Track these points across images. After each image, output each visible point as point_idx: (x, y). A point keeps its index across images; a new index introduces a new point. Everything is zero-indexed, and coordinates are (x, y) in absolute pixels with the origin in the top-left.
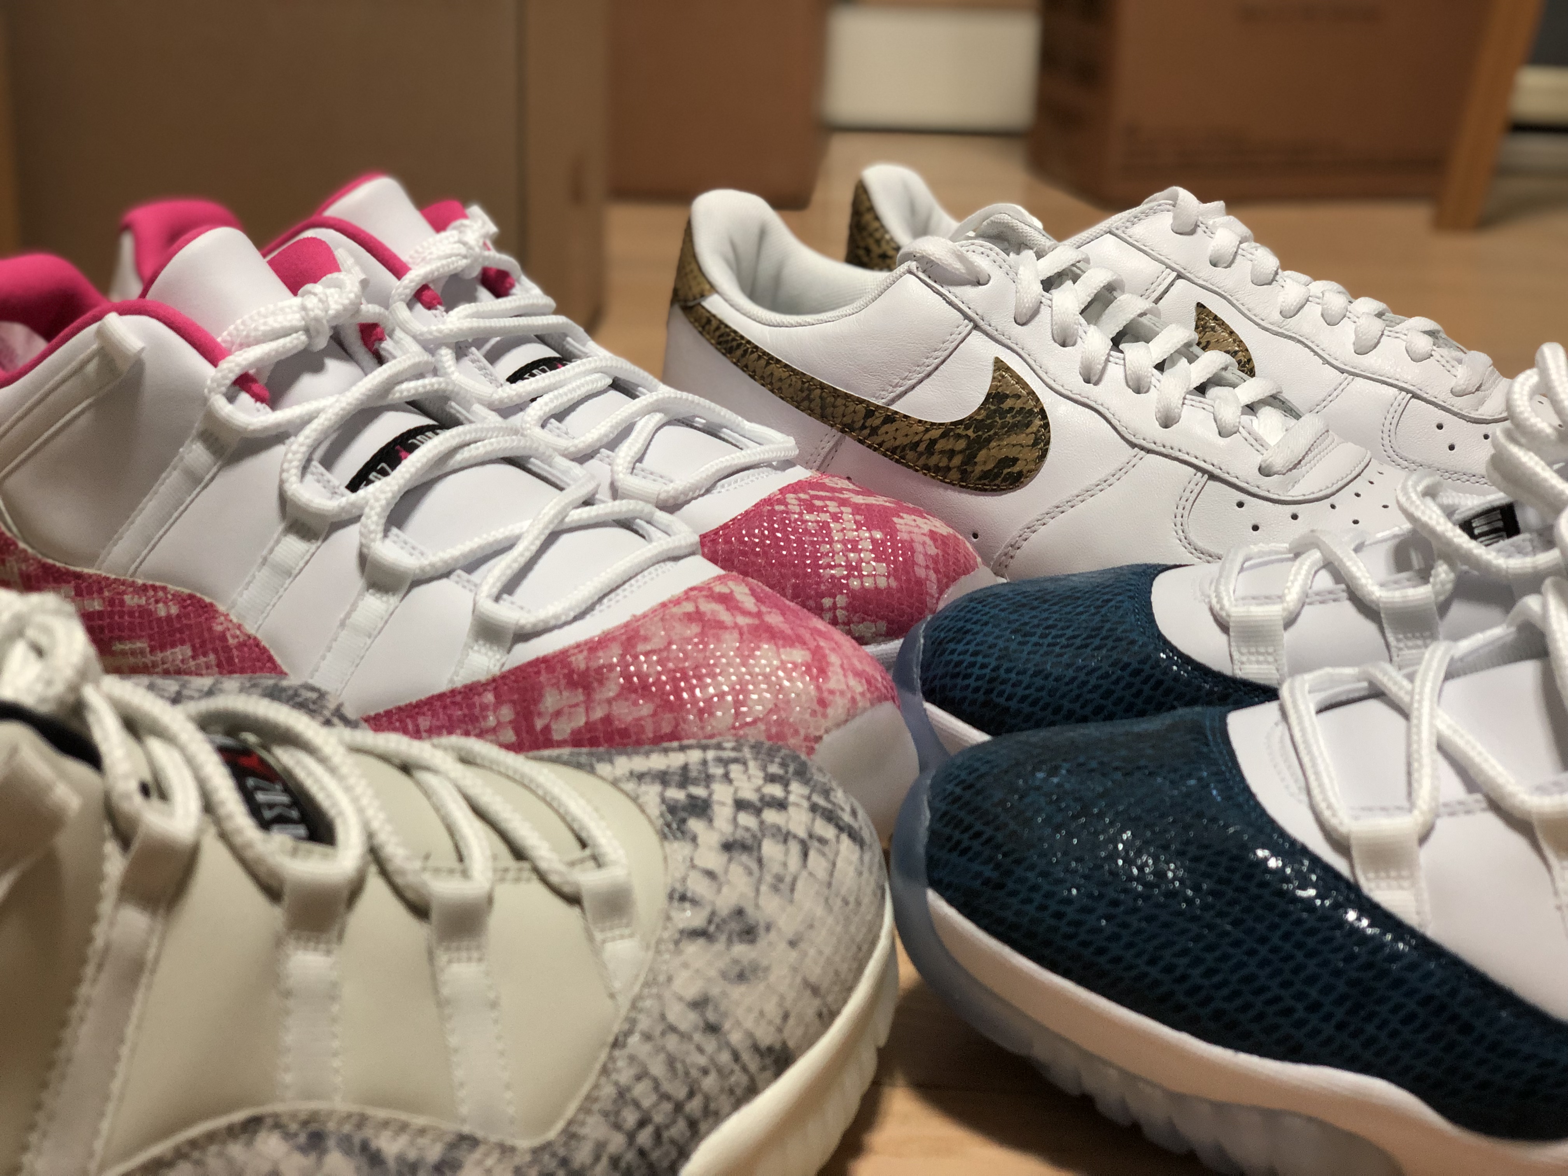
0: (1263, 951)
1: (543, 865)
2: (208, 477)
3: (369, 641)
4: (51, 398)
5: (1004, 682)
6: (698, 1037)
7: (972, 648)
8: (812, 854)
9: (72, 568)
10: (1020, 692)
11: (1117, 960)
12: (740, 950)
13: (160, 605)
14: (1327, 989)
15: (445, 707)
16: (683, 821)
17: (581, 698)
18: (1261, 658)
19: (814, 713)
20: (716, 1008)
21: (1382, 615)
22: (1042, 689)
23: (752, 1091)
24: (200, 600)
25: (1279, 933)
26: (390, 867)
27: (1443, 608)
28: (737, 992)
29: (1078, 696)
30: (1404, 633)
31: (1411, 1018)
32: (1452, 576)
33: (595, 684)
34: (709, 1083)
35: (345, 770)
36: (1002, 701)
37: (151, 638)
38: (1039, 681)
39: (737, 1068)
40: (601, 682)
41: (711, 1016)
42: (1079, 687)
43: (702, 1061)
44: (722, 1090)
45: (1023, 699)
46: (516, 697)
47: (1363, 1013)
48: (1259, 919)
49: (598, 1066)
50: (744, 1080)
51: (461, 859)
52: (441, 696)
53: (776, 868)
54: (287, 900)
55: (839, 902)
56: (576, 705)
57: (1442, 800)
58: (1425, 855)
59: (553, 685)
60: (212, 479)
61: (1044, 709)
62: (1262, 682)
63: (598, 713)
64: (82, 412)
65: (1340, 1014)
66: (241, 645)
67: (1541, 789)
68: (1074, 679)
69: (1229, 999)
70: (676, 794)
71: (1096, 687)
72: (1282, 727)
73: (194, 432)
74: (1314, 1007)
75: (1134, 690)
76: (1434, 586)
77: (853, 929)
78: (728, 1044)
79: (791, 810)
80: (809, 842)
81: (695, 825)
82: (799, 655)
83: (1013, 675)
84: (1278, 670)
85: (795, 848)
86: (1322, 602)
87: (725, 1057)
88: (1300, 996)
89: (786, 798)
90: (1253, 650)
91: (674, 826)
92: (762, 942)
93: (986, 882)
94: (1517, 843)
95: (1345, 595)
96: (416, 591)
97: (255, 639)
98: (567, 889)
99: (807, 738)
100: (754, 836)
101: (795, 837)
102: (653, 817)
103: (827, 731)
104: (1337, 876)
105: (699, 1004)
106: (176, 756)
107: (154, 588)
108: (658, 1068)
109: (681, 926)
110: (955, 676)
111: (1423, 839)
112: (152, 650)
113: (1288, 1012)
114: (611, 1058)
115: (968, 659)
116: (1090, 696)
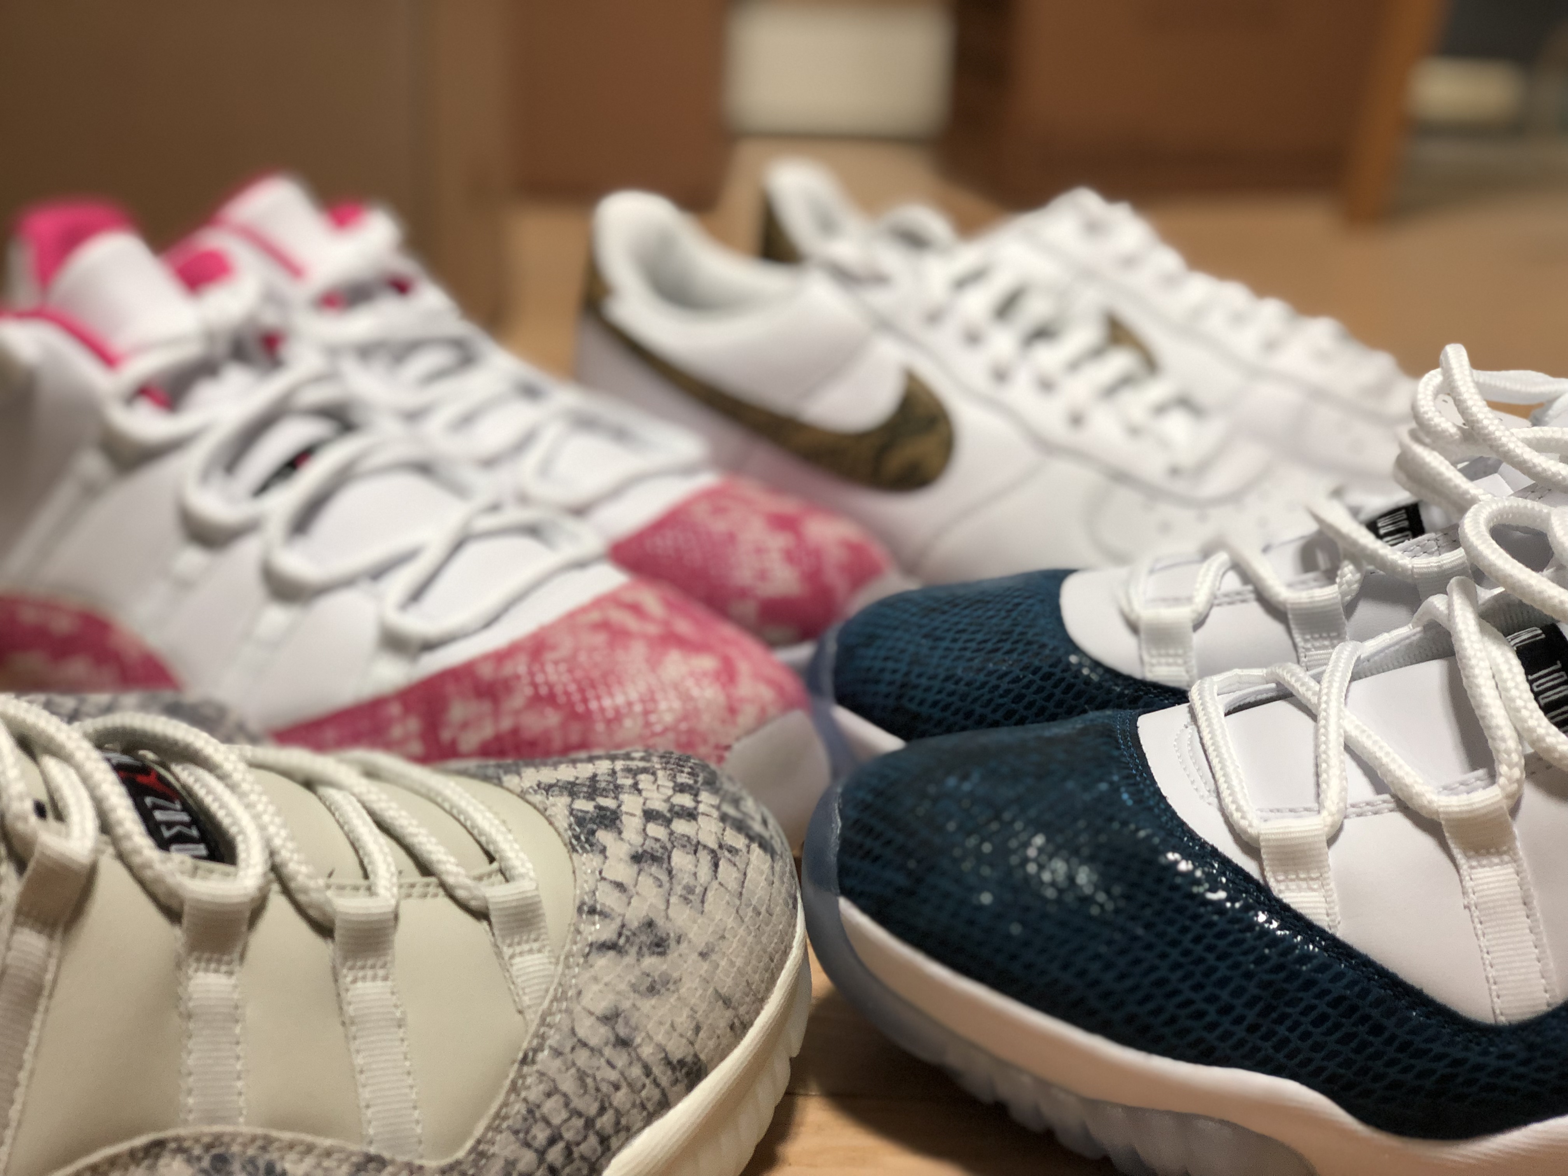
0: (1175, 954)
1: (450, 880)
2: (104, 487)
3: (275, 654)
5: (915, 687)
6: (608, 1051)
7: (882, 653)
8: (722, 863)
10: (931, 697)
11: (1030, 966)
12: (650, 962)
14: (1238, 992)
16: (593, 832)
17: (488, 708)
18: (1171, 660)
19: (723, 722)
20: (627, 1023)
21: (1290, 616)
22: (951, 694)
23: (665, 1105)
25: (1190, 936)
26: (293, 885)
28: (647, 1004)
29: (990, 701)
30: (1312, 633)
31: (1323, 1018)
32: (1358, 576)
33: (503, 695)
34: (620, 1098)
35: (245, 787)
36: (913, 707)
38: (950, 686)
39: (648, 1082)
40: (508, 693)
41: (622, 1031)
42: (990, 692)
43: (613, 1076)
44: (634, 1105)
45: (935, 704)
46: (423, 708)
47: (1274, 1015)
48: (1171, 922)
49: (507, 1083)
50: (656, 1094)
51: (366, 876)
52: (347, 711)
53: (687, 879)
54: (185, 921)
55: (750, 913)
56: (485, 716)
57: (1350, 801)
58: (1333, 856)
59: (460, 696)
60: (108, 490)
61: (956, 712)
62: (1171, 684)
63: (506, 724)
65: (1251, 1016)
67: (1448, 789)
68: (985, 684)
69: (1141, 1002)
70: (584, 805)
71: (1008, 692)
72: (1192, 729)
74: (1226, 1010)
75: (1044, 694)
76: (1340, 586)
77: (764, 939)
78: (639, 1058)
79: (700, 818)
80: (719, 852)
81: (604, 836)
83: (924, 681)
84: (1187, 672)
85: (705, 859)
86: (1231, 603)
87: (636, 1071)
88: (1211, 999)
89: (696, 808)
90: (1163, 652)
91: (583, 838)
92: (673, 955)
93: (899, 890)
94: (1425, 842)
95: (1252, 596)
96: (320, 600)
99: (717, 747)
100: (664, 848)
101: (705, 847)
102: (561, 830)
103: (738, 739)
104: (1247, 877)
105: (610, 1018)
106: (73, 775)
108: (568, 1084)
109: (590, 939)
111: (1331, 840)
113: (1200, 1015)
114: (521, 1076)
115: (878, 664)
116: (1001, 701)
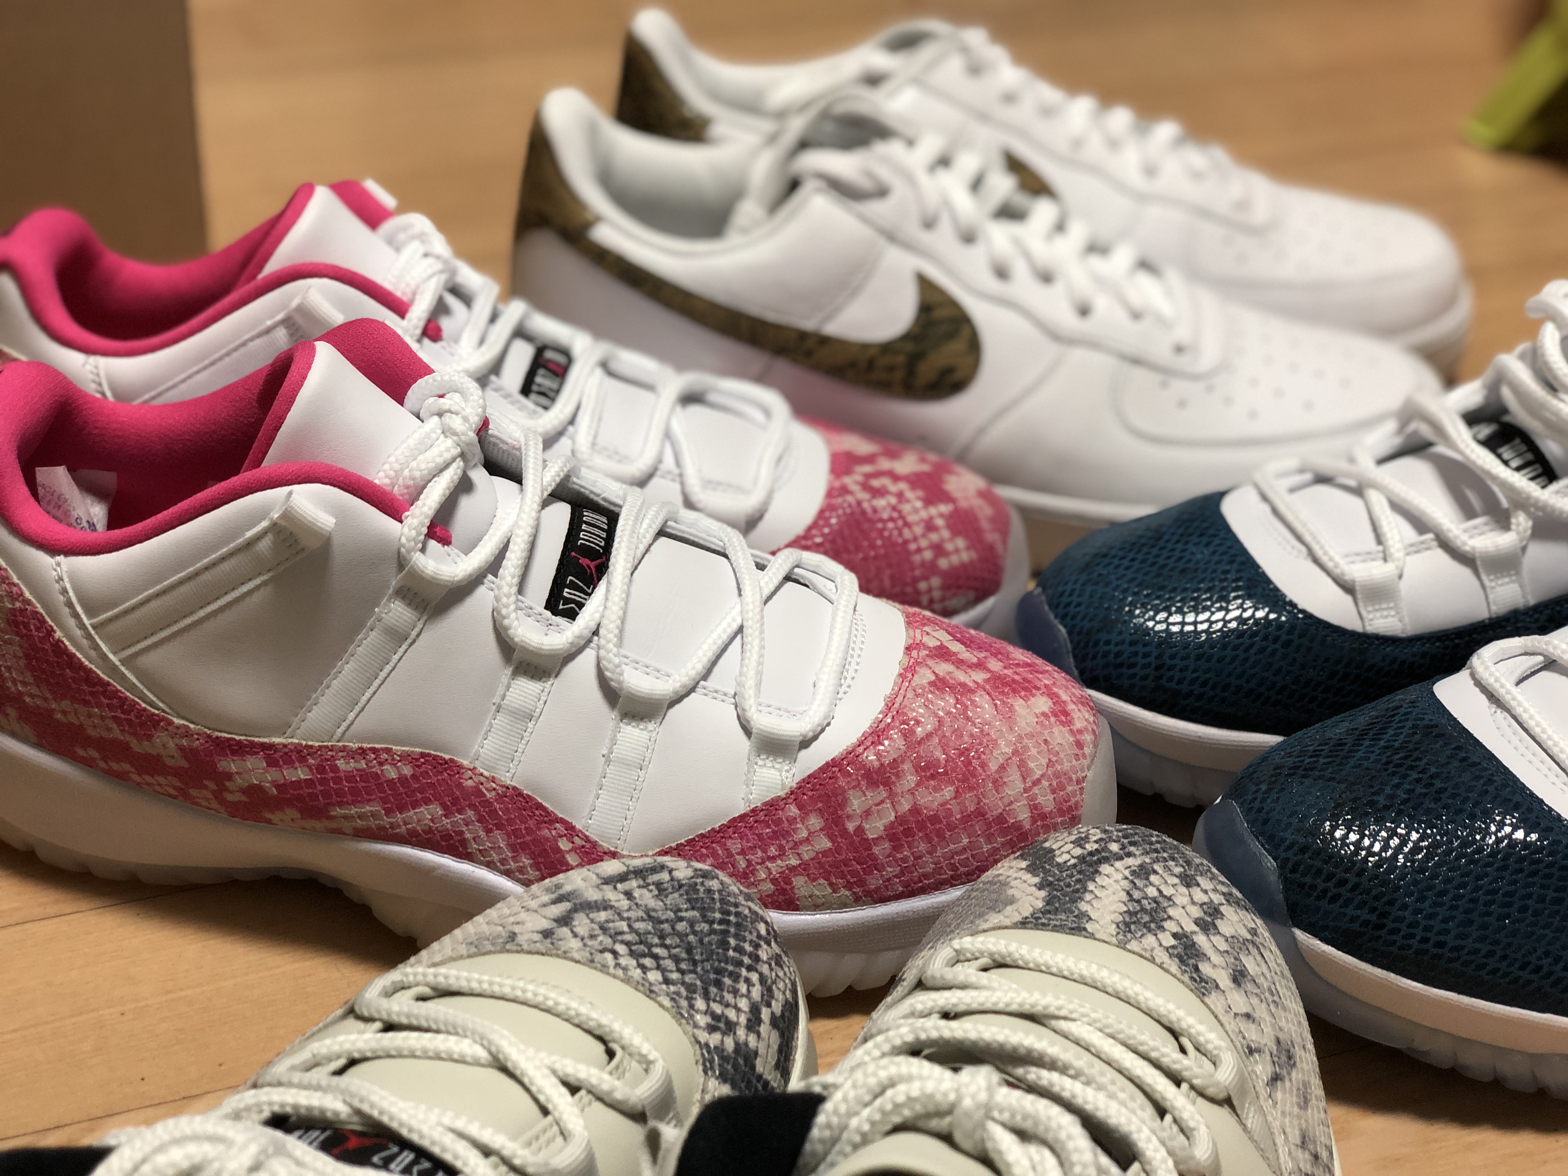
2: (414, 634)
4: (206, 577)
8: (1262, 950)
9: (256, 739)
10: (1188, 675)
12: (1294, 1076)
13: (387, 767)
15: (751, 828)
16: (1197, 968)
17: (884, 794)
18: (1385, 613)
19: (1077, 757)
21: (1479, 563)
24: (435, 758)
27: (1524, 550)
28: (1309, 1115)
29: (1242, 673)
30: (1496, 574)
32: (1530, 523)
33: (893, 778)
37: (384, 800)
40: (897, 776)
46: (820, 805)
52: (743, 817)
59: (854, 787)
60: (418, 635)
62: (1389, 634)
63: (905, 806)
64: (257, 588)
66: (500, 797)
70: (1167, 939)
73: (391, 591)
75: (1288, 659)
76: (1518, 533)
79: (1223, 910)
80: (1254, 941)
81: (1205, 969)
82: (1042, 704)
84: (1400, 621)
85: (1254, 951)
86: (1418, 552)
89: (1211, 900)
90: (1377, 607)
91: (1196, 977)
92: (1297, 1060)
97: (514, 788)
98: (1219, 1096)
99: (1078, 782)
100: (1235, 959)
101: (1247, 940)
102: (1179, 976)
103: (1088, 769)
105: (1304, 1142)
107: (374, 750)
109: (1265, 1078)
112: (389, 812)
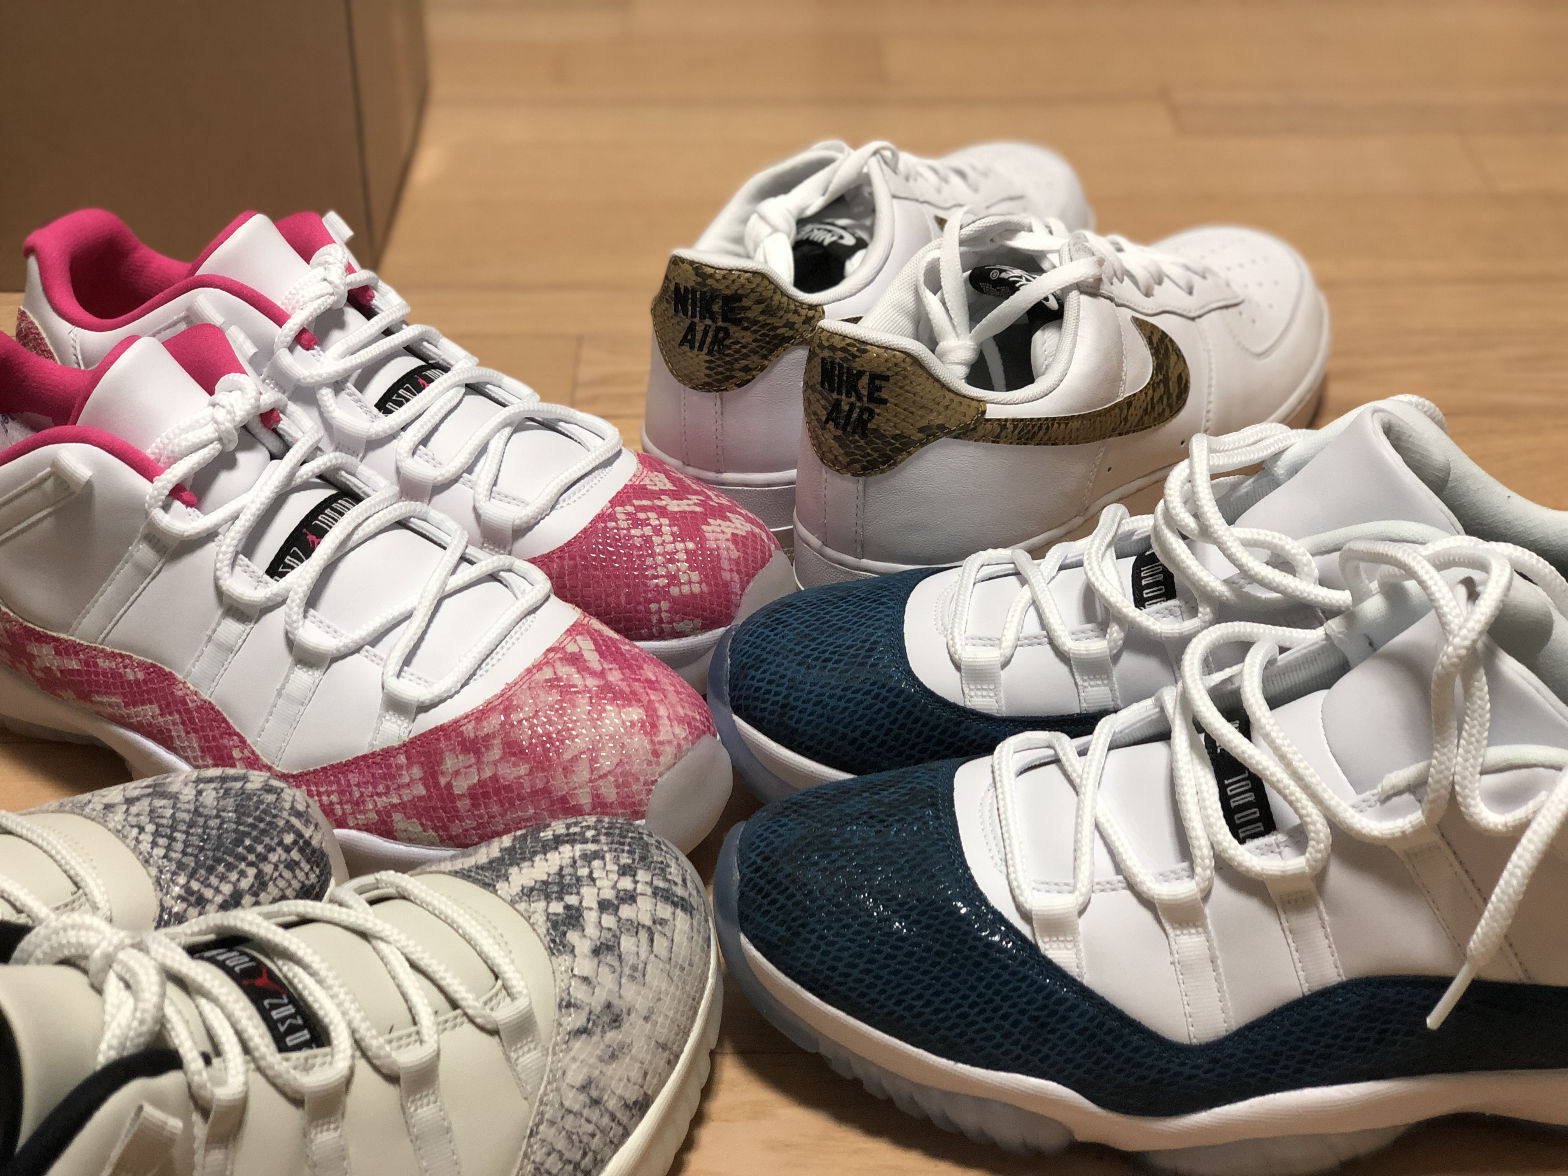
0: (973, 997)
1: (470, 1012)
2: (155, 570)
3: (302, 708)
4: (16, 503)
5: (793, 708)
6: (586, 1112)
7: (767, 676)
8: (656, 937)
9: (49, 633)
10: (805, 717)
11: (873, 1001)
12: (610, 1035)
13: (128, 670)
14: (1016, 1024)
15: (368, 767)
16: (565, 934)
17: (473, 761)
18: (985, 693)
19: (650, 763)
20: (597, 1087)
21: (1073, 662)
22: (821, 716)
23: (626, 1134)
24: (161, 669)
25: (984, 983)
27: (1116, 658)
28: (611, 1069)
29: (850, 723)
30: (1088, 675)
31: (1073, 1042)
32: (1122, 635)
33: (483, 749)
34: (595, 1143)
36: (792, 723)
37: (124, 695)
38: (819, 710)
39: (613, 1125)
40: (487, 748)
41: (594, 1094)
42: (850, 716)
43: (590, 1128)
44: (605, 1144)
45: (809, 723)
46: (423, 759)
47: (1040, 1039)
48: (971, 973)
49: (522, 1153)
50: (620, 1130)
51: (415, 1023)
52: (364, 757)
53: (631, 960)
54: (306, 1106)
55: (677, 972)
56: (470, 766)
57: (1096, 880)
58: (1082, 924)
59: (451, 750)
60: (159, 572)
62: (986, 712)
63: (488, 773)
64: (45, 517)
65: (1024, 1040)
66: (199, 708)
67: (1164, 877)
68: (846, 709)
69: (950, 1029)
70: (557, 907)
71: (862, 717)
72: (991, 793)
73: (139, 535)
74: (1007, 1036)
75: (891, 719)
76: (1109, 641)
77: (688, 988)
78: (607, 1110)
79: (639, 899)
80: (653, 928)
81: (573, 936)
82: (635, 714)
83: (799, 703)
84: (996, 703)
85: (643, 935)
86: (1030, 645)
87: (606, 1120)
88: (997, 1028)
89: (635, 889)
90: (979, 686)
91: (558, 940)
92: (625, 1026)
93: (782, 939)
94: (1146, 916)
95: (1045, 641)
96: (335, 666)
97: (210, 703)
98: (489, 1027)
99: (646, 783)
100: (614, 936)
101: (643, 926)
102: (542, 936)
103: (660, 775)
104: (1023, 939)
105: (584, 1088)
106: (218, 1011)
107: (121, 655)
108: (560, 1145)
109: (569, 1028)
110: (756, 699)
111: (1081, 912)
112: (126, 705)
113: (989, 1039)
114: (529, 1145)
115: (765, 686)
116: (858, 723)
